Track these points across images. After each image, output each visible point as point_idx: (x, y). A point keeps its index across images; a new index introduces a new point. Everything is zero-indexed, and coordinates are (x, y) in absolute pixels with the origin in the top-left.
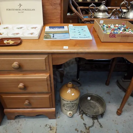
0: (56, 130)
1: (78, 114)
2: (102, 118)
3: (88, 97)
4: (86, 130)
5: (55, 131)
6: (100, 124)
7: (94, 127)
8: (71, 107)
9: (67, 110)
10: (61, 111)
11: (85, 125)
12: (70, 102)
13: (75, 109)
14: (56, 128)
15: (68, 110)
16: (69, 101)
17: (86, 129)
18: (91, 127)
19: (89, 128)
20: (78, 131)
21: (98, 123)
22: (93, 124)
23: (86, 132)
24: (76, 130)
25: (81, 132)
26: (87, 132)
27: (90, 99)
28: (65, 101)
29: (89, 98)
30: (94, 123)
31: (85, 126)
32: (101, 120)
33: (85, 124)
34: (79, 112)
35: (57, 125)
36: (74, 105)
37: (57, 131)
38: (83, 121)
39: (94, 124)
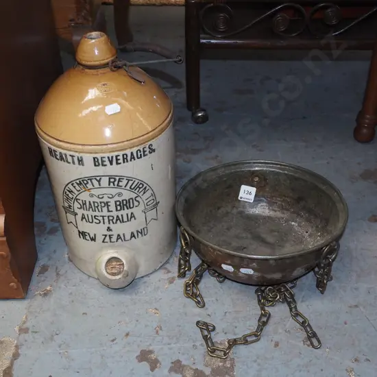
0: (16, 356)
1: (170, 275)
2: (322, 292)
3: (244, 188)
4: (208, 358)
5: (7, 363)
6: (305, 324)
7: (262, 339)
8: (112, 207)
9: (93, 239)
10: (70, 260)
11: (206, 333)
12: (96, 162)
13: (141, 232)
14: (17, 347)
15: (100, 238)
16: (88, 159)
17: (213, 351)
18: (245, 341)
19: (230, 347)
20: (154, 365)
21: (291, 323)
22: (263, 324)
23: (208, 371)
24: (144, 356)
25: (171, 370)
26: (213, 370)
27: (251, 198)
28: (62, 158)
29: (247, 193)
30: (264, 319)
31: (205, 338)
32: (313, 306)
33: (205, 324)
34: (180, 266)
35: (23, 330)
36: (127, 195)
37: (16, 366)
38: (198, 310)
39: (265, 324)
